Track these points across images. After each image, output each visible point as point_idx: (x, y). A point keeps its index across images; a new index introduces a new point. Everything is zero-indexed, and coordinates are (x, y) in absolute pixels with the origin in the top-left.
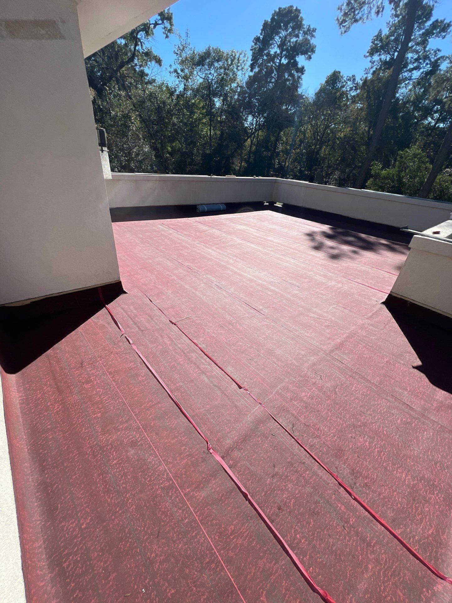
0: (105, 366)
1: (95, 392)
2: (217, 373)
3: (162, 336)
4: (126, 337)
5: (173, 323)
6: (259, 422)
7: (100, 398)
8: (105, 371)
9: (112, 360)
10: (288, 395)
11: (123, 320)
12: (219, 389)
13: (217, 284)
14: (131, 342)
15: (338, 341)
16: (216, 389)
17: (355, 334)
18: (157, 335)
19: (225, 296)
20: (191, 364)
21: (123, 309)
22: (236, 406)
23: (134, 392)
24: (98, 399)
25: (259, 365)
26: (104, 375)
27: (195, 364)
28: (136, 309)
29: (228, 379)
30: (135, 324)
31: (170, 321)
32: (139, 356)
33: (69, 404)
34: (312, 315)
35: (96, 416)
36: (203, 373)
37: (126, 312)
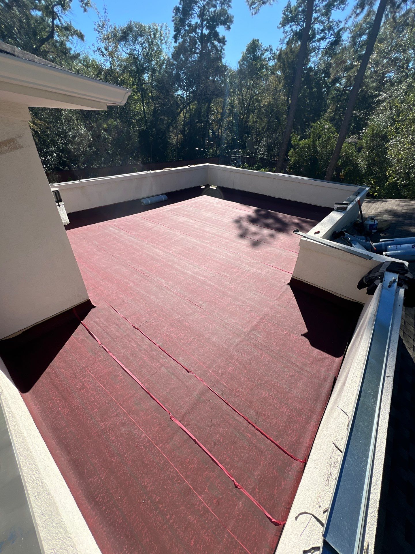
0: (92, 374)
1: (90, 395)
2: (172, 364)
3: (129, 341)
4: (103, 347)
5: (136, 328)
6: (202, 393)
7: (94, 398)
8: (93, 377)
9: (97, 367)
10: (220, 371)
11: (98, 332)
12: (175, 376)
13: (166, 285)
14: (108, 350)
15: (255, 323)
16: (173, 376)
17: (266, 315)
18: (126, 340)
19: (173, 297)
20: (153, 360)
21: (95, 322)
22: (187, 386)
23: (117, 389)
24: (93, 399)
25: (200, 352)
26: (93, 380)
27: (156, 360)
28: (106, 320)
29: (180, 367)
30: (108, 334)
31: (134, 327)
32: (116, 361)
33: (74, 407)
34: (238, 303)
35: (94, 411)
36: (163, 365)
37: (98, 325)
